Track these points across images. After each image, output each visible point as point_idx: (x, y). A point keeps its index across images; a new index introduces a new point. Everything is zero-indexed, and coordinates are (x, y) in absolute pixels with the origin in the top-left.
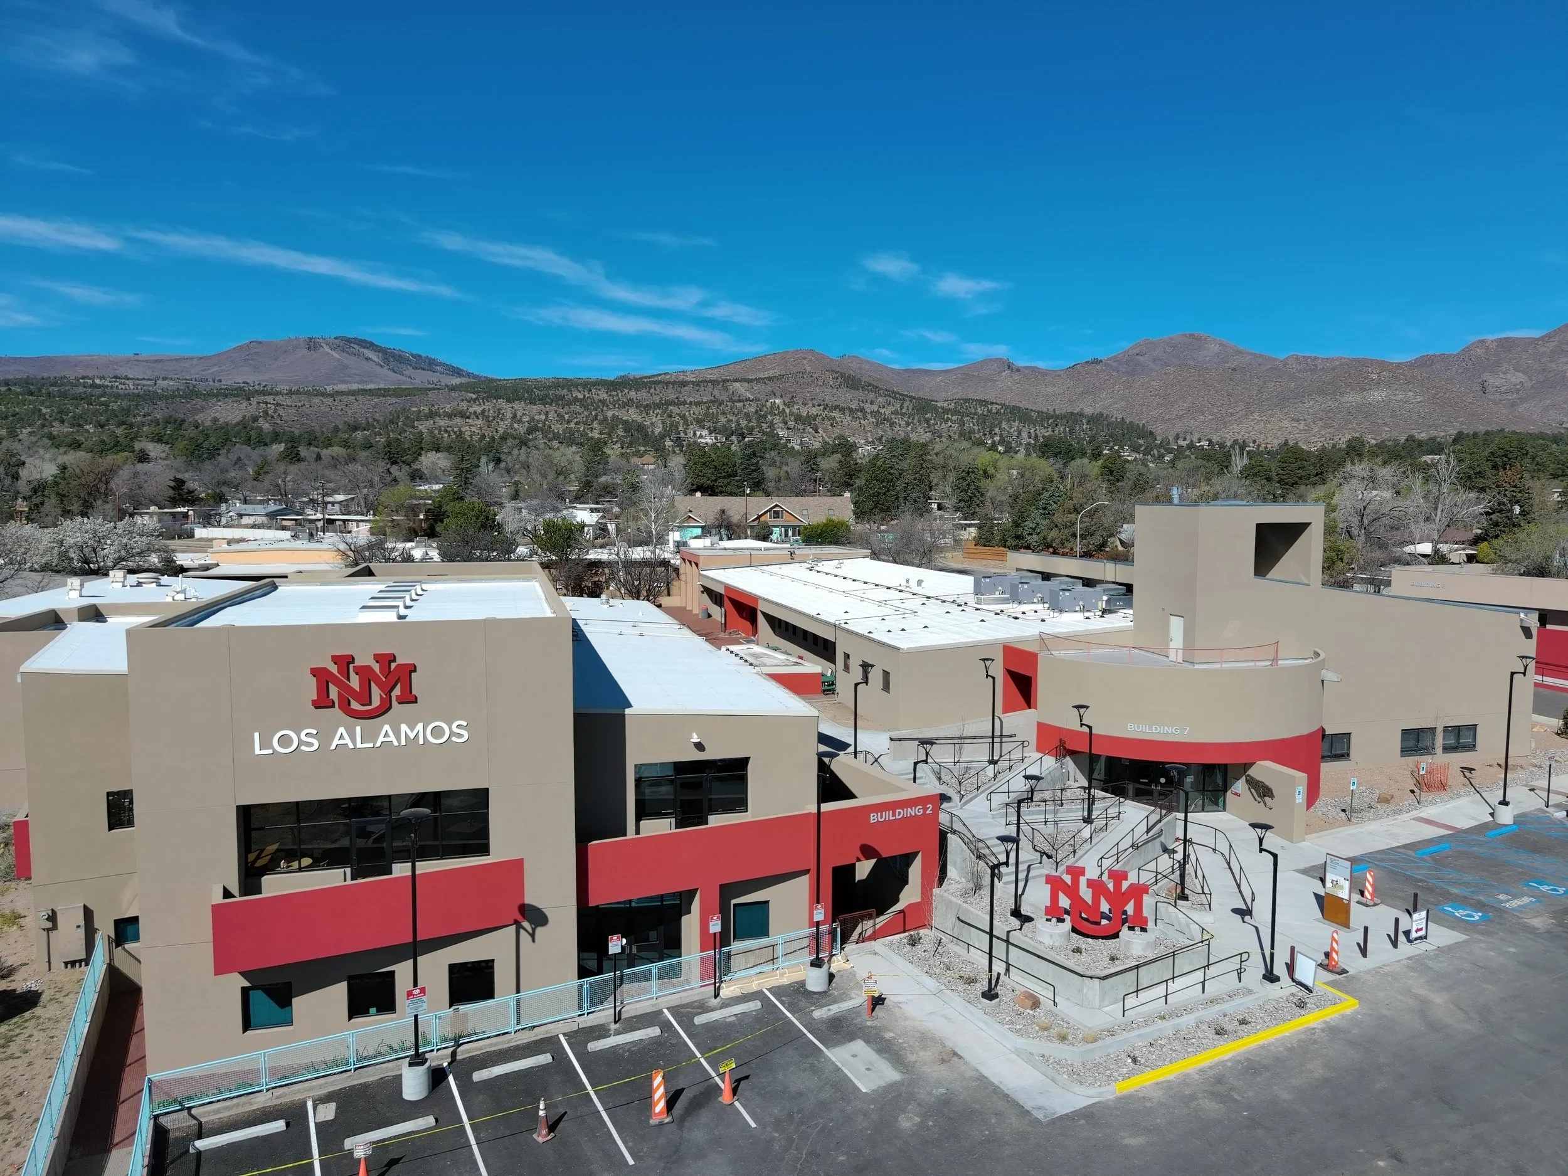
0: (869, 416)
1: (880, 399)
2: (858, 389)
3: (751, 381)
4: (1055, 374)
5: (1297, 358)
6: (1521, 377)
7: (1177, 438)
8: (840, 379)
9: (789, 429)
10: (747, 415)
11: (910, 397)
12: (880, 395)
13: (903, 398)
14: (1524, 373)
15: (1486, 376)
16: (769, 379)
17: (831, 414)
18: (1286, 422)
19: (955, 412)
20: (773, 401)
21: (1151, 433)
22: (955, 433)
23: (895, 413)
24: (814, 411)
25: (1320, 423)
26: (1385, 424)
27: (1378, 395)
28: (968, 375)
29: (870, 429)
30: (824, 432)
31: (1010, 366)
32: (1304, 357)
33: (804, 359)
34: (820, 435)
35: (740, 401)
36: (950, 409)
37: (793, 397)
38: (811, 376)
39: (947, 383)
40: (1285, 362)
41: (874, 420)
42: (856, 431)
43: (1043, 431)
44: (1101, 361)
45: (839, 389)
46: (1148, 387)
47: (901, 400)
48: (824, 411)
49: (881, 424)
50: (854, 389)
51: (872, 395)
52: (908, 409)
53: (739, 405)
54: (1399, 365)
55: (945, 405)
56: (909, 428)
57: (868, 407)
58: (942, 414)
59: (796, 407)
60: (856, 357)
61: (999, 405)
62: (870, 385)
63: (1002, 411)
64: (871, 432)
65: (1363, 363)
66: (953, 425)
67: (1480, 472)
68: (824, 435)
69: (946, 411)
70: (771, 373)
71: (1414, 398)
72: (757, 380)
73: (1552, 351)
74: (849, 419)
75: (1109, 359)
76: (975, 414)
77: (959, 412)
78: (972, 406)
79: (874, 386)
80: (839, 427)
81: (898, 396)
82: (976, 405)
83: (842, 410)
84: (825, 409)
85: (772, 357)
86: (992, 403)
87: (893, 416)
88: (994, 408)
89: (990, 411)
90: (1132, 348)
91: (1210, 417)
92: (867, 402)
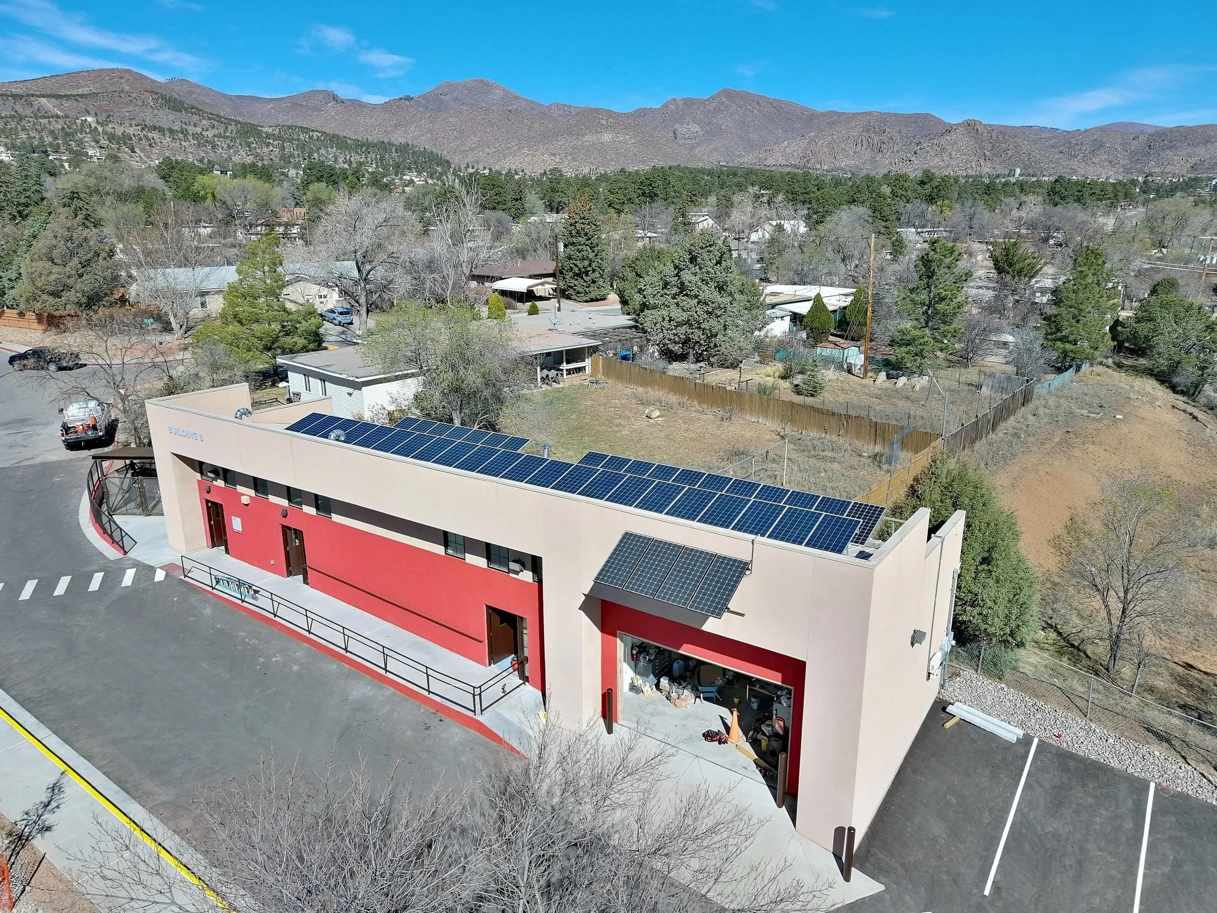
0: (190, 138)
1: (204, 122)
2: (181, 111)
3: (61, 97)
4: (374, 107)
5: (558, 105)
6: (697, 128)
7: (468, 166)
8: (160, 100)
9: (101, 147)
10: (52, 132)
11: (235, 121)
12: (204, 118)
13: (226, 122)
14: (699, 125)
15: (677, 126)
16: (82, 96)
17: (150, 134)
18: (546, 155)
19: (279, 137)
20: (84, 118)
21: (448, 162)
22: (276, 157)
23: (219, 136)
24: (131, 131)
25: (569, 157)
26: (612, 160)
27: (607, 137)
28: (295, 103)
29: (191, 151)
30: (142, 152)
31: (335, 98)
32: (562, 105)
33: (122, 78)
34: (137, 155)
35: (45, 117)
36: (274, 135)
37: (108, 116)
38: (129, 96)
39: (276, 110)
40: (549, 108)
41: (196, 142)
42: (177, 152)
43: (358, 157)
44: (412, 98)
45: (161, 110)
46: (447, 122)
47: (225, 124)
48: (142, 131)
49: (203, 146)
50: (177, 111)
51: (196, 118)
52: (231, 133)
53: (43, 121)
54: (619, 115)
55: (271, 130)
56: (232, 151)
57: (191, 129)
58: (266, 139)
59: (110, 125)
60: (186, 80)
61: (319, 132)
62: (193, 108)
63: (322, 138)
64: (192, 153)
65: (596, 111)
66: (274, 150)
67: (630, 199)
68: (142, 155)
69: (268, 136)
70: (85, 91)
71: (629, 139)
72: (68, 97)
73: (714, 110)
74: (168, 139)
75: (419, 97)
76: (298, 140)
77: (283, 137)
78: (294, 133)
79: (197, 109)
80: (158, 147)
81: (223, 120)
82: (299, 131)
83: (161, 130)
84: (143, 129)
85: (86, 74)
86: (313, 131)
87: (216, 139)
88: (315, 135)
89: (311, 138)
90: (437, 89)
91: (494, 150)
92: (190, 124)
